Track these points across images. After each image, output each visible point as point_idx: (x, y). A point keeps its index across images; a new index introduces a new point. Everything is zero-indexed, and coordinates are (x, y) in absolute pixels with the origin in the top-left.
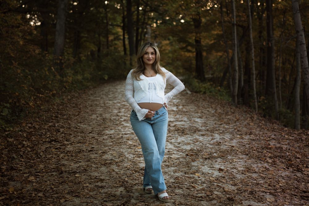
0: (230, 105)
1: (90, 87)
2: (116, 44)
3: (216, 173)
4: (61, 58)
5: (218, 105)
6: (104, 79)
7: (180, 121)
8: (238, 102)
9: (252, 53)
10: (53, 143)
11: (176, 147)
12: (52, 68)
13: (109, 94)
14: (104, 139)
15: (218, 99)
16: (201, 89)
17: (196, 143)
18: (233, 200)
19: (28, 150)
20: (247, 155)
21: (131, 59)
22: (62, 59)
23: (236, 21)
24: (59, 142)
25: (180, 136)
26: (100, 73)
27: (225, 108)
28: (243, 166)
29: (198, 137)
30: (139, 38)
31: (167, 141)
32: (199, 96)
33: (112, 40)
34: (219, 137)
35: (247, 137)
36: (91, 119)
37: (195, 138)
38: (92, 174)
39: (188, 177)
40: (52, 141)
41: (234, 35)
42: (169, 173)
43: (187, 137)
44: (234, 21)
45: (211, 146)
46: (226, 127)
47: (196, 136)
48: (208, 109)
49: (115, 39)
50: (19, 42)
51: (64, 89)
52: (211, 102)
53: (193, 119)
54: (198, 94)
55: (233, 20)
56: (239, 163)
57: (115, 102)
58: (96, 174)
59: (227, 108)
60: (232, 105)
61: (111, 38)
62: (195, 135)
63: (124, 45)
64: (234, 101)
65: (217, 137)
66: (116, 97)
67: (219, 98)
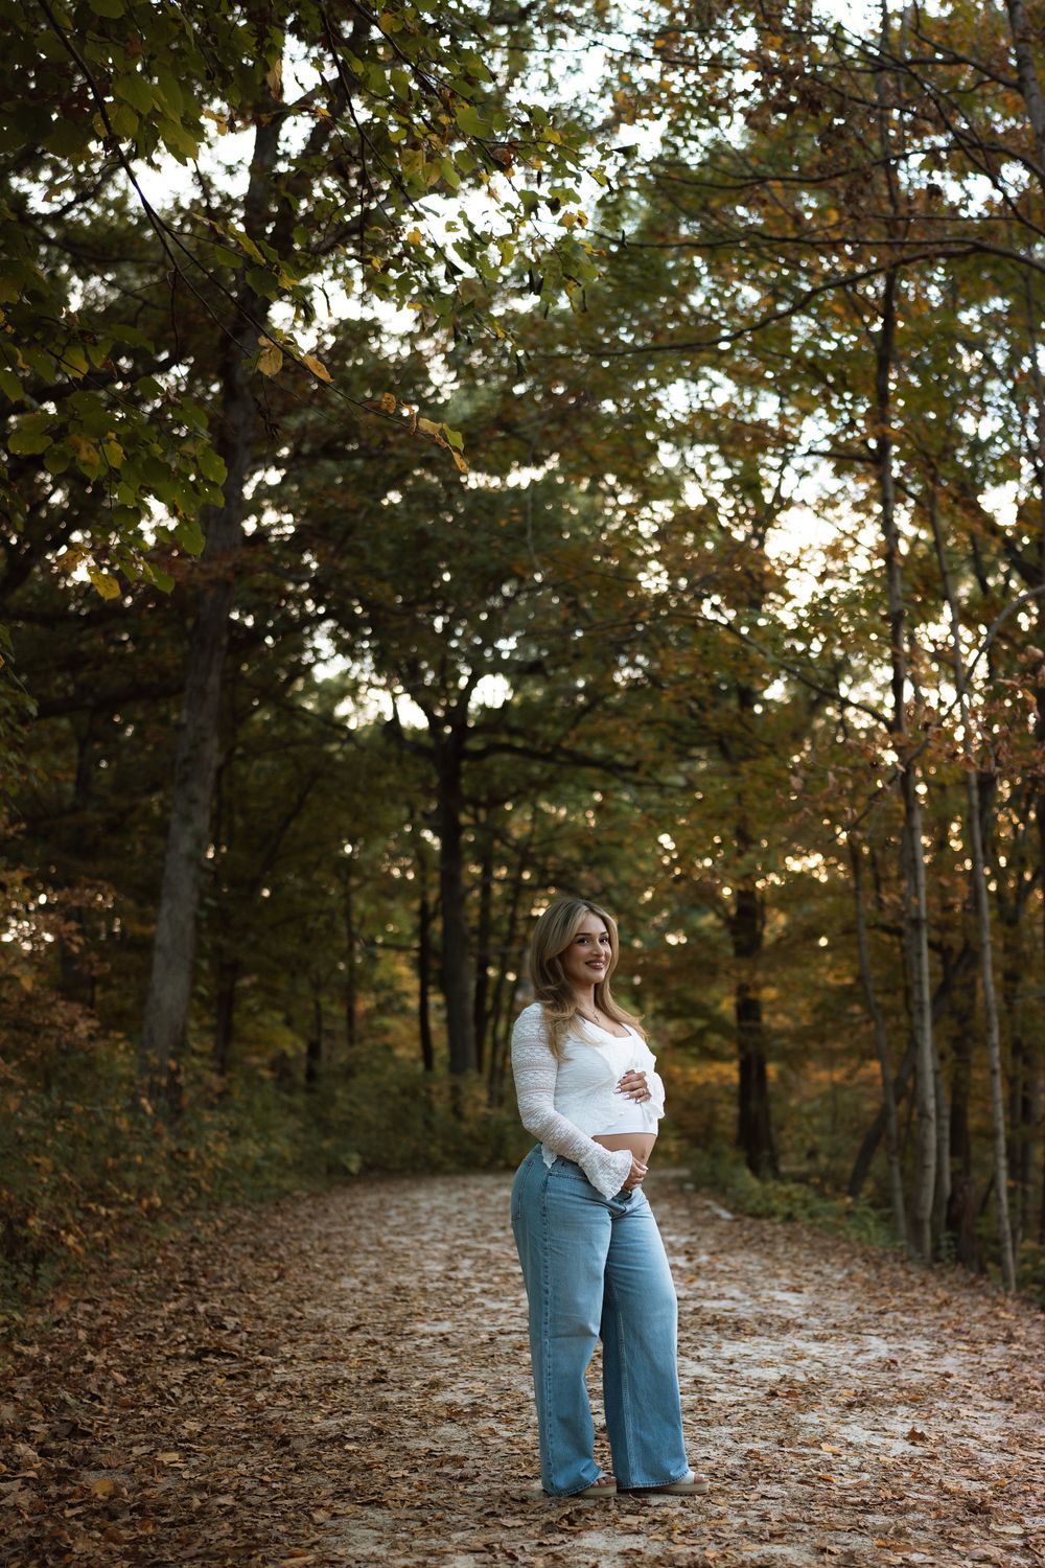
0: (902, 1262)
1: (297, 1193)
2: (386, 1031)
3: (900, 1447)
4: (173, 1064)
5: (853, 1257)
6: (346, 1171)
7: (714, 1298)
8: (937, 1248)
9: (993, 1046)
10: (210, 1359)
11: (722, 1371)
12: (144, 1101)
13: (389, 1217)
14: (418, 1347)
15: (847, 1241)
16: (775, 1203)
17: (799, 1363)
18: (988, 1512)
19: (115, 1380)
20: (1009, 1400)
21: (455, 1090)
22: (178, 1072)
23: (928, 907)
24: (233, 1357)
25: (725, 1337)
26: (326, 1144)
27: (884, 1270)
28: (999, 1429)
29: (801, 1345)
30: (489, 1003)
31: (681, 1354)
32: (770, 1229)
33: (369, 1014)
34: (886, 1346)
35: (1000, 1349)
36: (341, 1289)
37: (788, 1346)
38: (411, 1445)
39: (797, 1455)
40: (206, 1352)
41: (920, 966)
42: (718, 1442)
43: (758, 1344)
44: (918, 909)
45: (861, 1374)
46: (906, 1320)
47: (791, 1341)
48: (815, 1267)
49: (382, 1009)
50: (18, 979)
51: (194, 1195)
52: (824, 1249)
53: (764, 1293)
54: (765, 1222)
55: (914, 900)
56: (985, 1422)
57: (425, 1238)
58: (425, 1444)
59: (893, 1270)
60: (910, 1259)
61: (365, 1003)
62: (788, 1337)
63: (425, 1034)
64: (919, 1246)
65: (879, 1348)
66: (419, 1225)
67: (853, 1237)
